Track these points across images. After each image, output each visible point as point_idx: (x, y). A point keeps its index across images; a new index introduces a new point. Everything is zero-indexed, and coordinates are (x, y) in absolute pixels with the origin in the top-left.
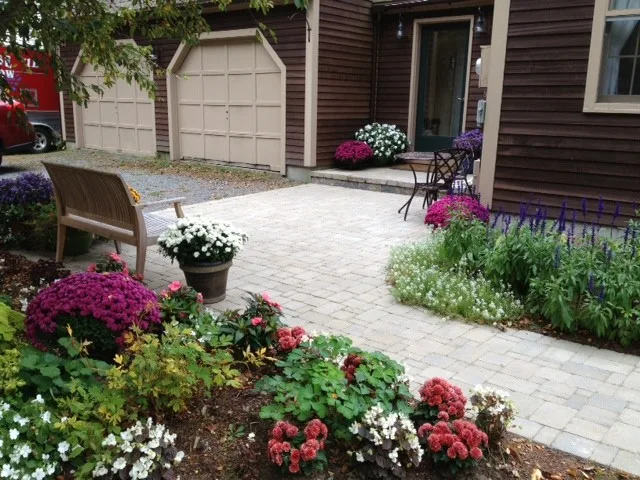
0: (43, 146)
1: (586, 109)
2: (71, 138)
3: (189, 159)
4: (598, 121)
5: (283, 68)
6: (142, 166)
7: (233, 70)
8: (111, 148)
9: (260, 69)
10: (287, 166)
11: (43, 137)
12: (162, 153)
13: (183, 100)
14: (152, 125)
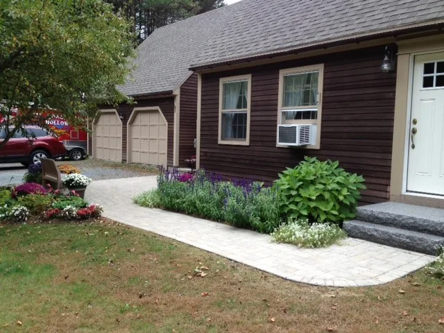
0: (79, 157)
1: (219, 143)
2: (91, 154)
3: (134, 163)
4: (221, 147)
5: (167, 123)
6: (112, 166)
7: (151, 124)
8: (106, 158)
9: (160, 123)
10: (168, 166)
11: (80, 153)
12: (124, 161)
13: (133, 137)
14: (121, 148)
